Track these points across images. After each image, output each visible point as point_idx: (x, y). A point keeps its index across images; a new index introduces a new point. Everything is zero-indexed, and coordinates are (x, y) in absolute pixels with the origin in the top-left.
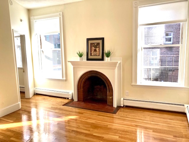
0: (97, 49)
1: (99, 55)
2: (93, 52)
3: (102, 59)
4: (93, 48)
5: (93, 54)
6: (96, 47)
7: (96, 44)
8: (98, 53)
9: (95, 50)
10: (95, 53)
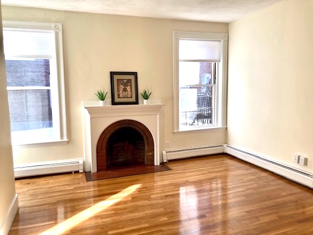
0: (128, 88)
1: (132, 97)
2: (121, 92)
3: (137, 103)
4: (122, 87)
5: (121, 96)
6: (126, 85)
7: (126, 81)
8: (129, 93)
9: (125, 90)
10: (125, 94)
